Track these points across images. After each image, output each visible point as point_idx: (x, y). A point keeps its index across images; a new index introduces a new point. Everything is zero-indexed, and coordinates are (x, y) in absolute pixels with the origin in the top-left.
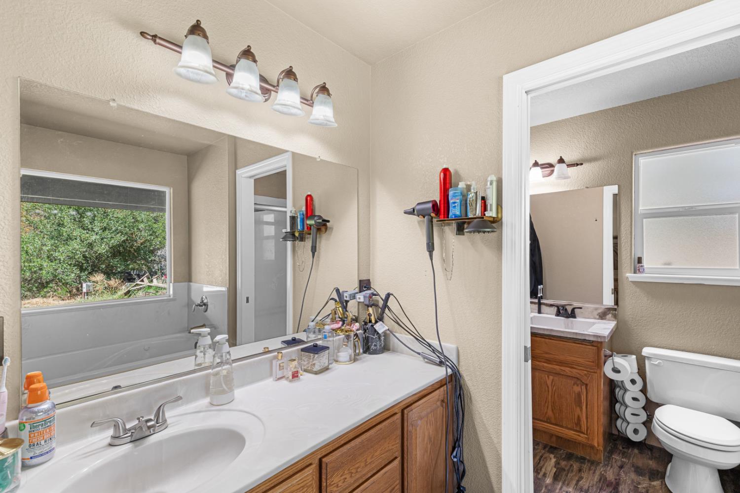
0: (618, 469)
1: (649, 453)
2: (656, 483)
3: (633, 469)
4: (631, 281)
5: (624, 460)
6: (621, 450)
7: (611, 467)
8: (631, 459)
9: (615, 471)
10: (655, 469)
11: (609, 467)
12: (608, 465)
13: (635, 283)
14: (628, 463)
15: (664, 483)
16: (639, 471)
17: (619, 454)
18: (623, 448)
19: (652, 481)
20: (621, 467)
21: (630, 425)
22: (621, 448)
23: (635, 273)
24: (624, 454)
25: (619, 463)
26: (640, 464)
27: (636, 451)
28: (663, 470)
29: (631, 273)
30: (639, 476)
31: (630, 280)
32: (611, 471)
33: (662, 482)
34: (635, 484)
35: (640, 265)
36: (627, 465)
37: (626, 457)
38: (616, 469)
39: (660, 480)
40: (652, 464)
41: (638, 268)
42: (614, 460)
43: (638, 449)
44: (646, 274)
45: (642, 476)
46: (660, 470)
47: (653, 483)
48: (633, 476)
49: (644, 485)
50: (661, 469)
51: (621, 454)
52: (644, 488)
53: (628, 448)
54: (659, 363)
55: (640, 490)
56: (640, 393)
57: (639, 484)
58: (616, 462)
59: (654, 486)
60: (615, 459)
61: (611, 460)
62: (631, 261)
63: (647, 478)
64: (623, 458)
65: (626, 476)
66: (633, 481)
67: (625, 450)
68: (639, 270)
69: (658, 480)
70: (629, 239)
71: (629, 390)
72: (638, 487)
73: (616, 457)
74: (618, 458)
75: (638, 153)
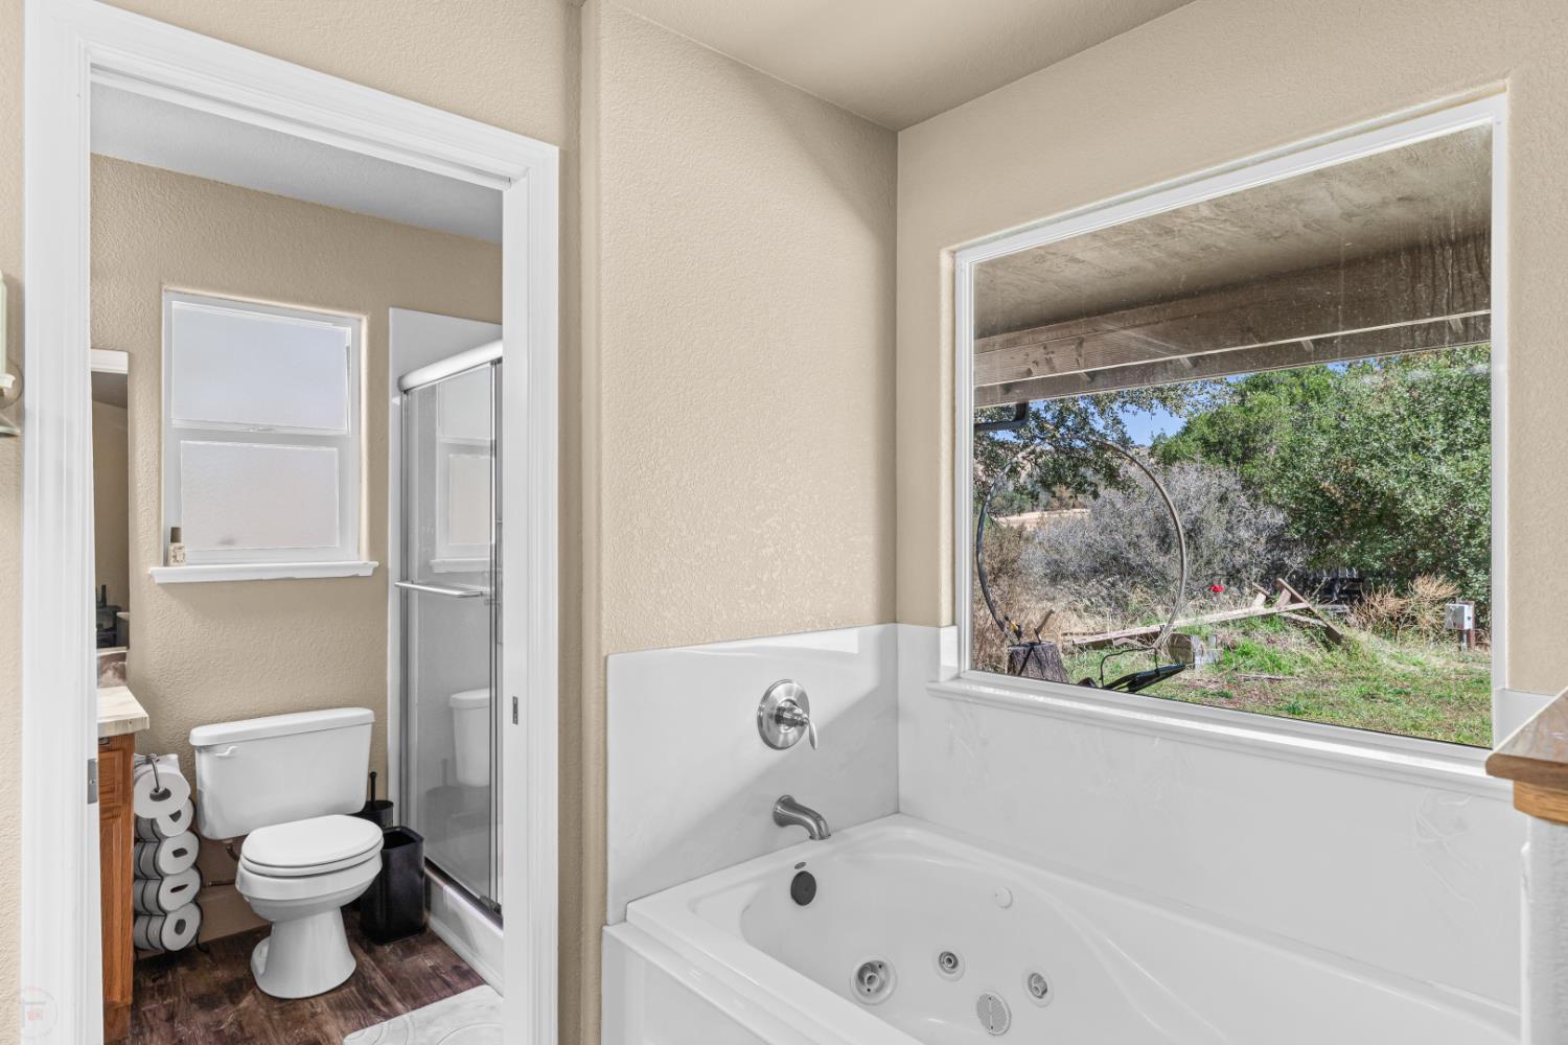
0: (167, 1024)
1: (207, 959)
2: (247, 1002)
3: (194, 1006)
4: (159, 584)
5: (169, 1001)
6: (153, 988)
7: (152, 1031)
8: (182, 990)
9: (163, 1033)
10: (230, 979)
11: (148, 1035)
12: (142, 1033)
13: (167, 587)
14: (179, 1001)
15: (257, 991)
16: (206, 1002)
17: (153, 996)
18: (154, 981)
19: (239, 1002)
20: (171, 1018)
21: (169, 916)
22: (150, 984)
23: (166, 563)
24: (163, 991)
25: (163, 1014)
26: (202, 989)
27: (182, 971)
28: (246, 972)
29: (157, 564)
30: (213, 1008)
31: (156, 581)
32: (155, 1038)
33: (254, 994)
34: (213, 1029)
35: (177, 545)
36: (178, 1005)
37: (169, 994)
38: (164, 1030)
39: (251, 992)
40: (222, 974)
41: (172, 554)
42: (149, 1015)
43: (183, 965)
44: (188, 564)
45: (217, 1007)
46: (240, 976)
47: (241, 1005)
48: (202, 1018)
49: (230, 1020)
50: (241, 973)
51: (156, 994)
52: (232, 1023)
53: (164, 976)
54: (232, 751)
55: (226, 1032)
56: (189, 833)
57: (220, 1022)
58: (155, 1015)
59: (246, 1008)
60: (150, 1011)
61: (144, 1019)
62: (159, 537)
63: (228, 1005)
64: (164, 999)
65: (189, 1028)
66: (207, 1027)
67: (162, 981)
68: (175, 557)
69: (245, 994)
70: (156, 485)
71: (167, 837)
72: (222, 1030)
73: (149, 1007)
74: (154, 1006)
75: (171, 288)
